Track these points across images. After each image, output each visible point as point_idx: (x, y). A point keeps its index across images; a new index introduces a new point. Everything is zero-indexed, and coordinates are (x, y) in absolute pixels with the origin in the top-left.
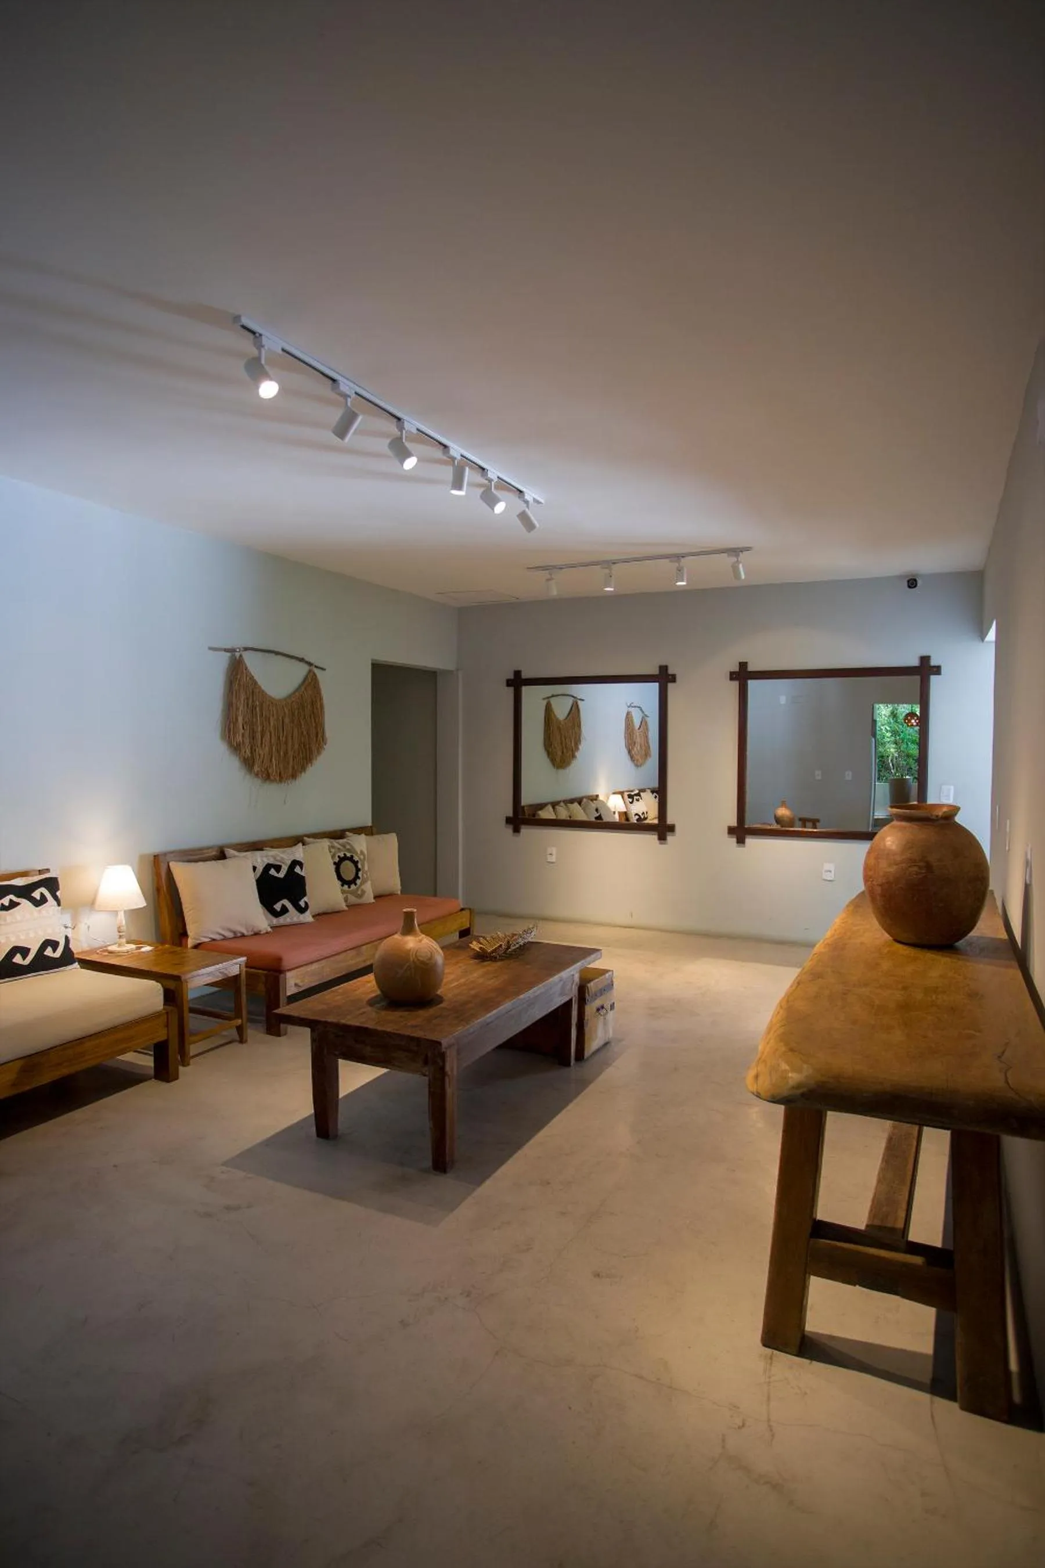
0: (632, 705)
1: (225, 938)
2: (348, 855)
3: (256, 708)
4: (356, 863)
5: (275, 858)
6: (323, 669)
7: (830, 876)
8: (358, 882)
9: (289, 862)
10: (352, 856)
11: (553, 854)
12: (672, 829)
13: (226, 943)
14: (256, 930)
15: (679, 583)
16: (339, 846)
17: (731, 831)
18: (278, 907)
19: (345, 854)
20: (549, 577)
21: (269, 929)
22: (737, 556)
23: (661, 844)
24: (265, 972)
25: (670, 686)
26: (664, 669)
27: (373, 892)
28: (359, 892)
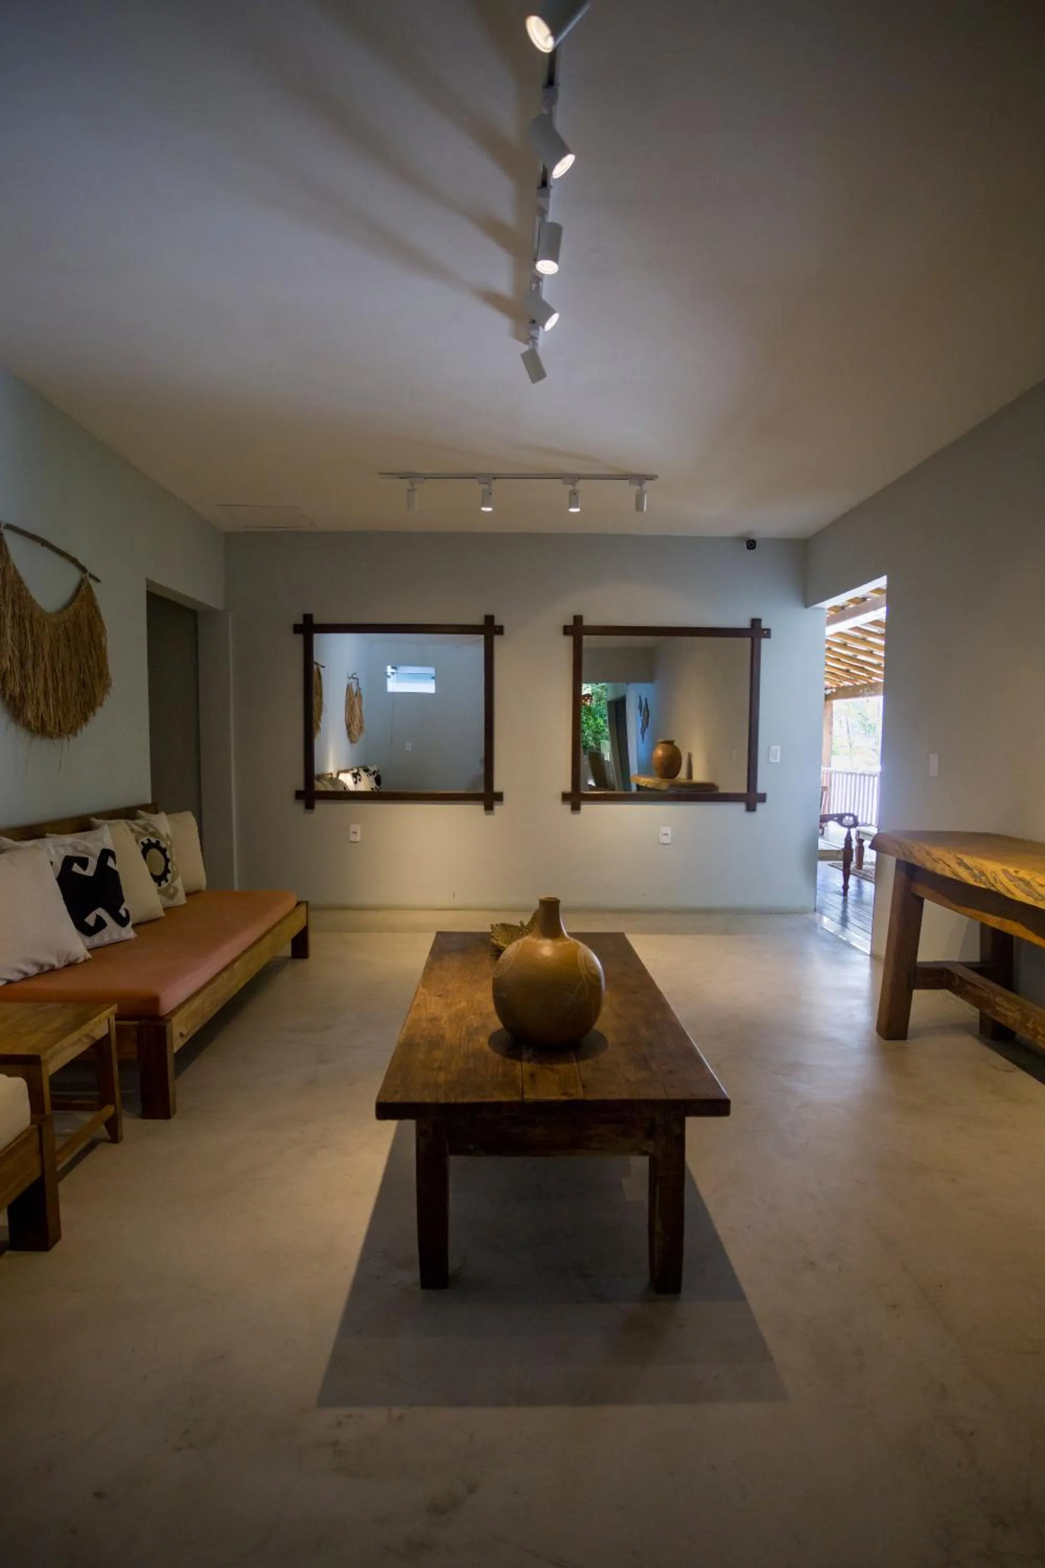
0: (354, 676)
1: (27, 977)
2: (153, 840)
3: (23, 620)
4: (163, 851)
5: (75, 849)
6: (98, 580)
7: (666, 840)
8: (169, 876)
9: (98, 853)
10: (158, 842)
11: (357, 832)
12: (499, 797)
13: (33, 984)
14: (71, 958)
15: (572, 510)
16: (140, 830)
17: (565, 797)
18: (90, 920)
19: (149, 840)
20: (409, 487)
21: (89, 955)
22: (641, 484)
23: (487, 814)
24: (136, 1023)
25: (497, 638)
26: (489, 619)
27: (184, 886)
28: (172, 891)
